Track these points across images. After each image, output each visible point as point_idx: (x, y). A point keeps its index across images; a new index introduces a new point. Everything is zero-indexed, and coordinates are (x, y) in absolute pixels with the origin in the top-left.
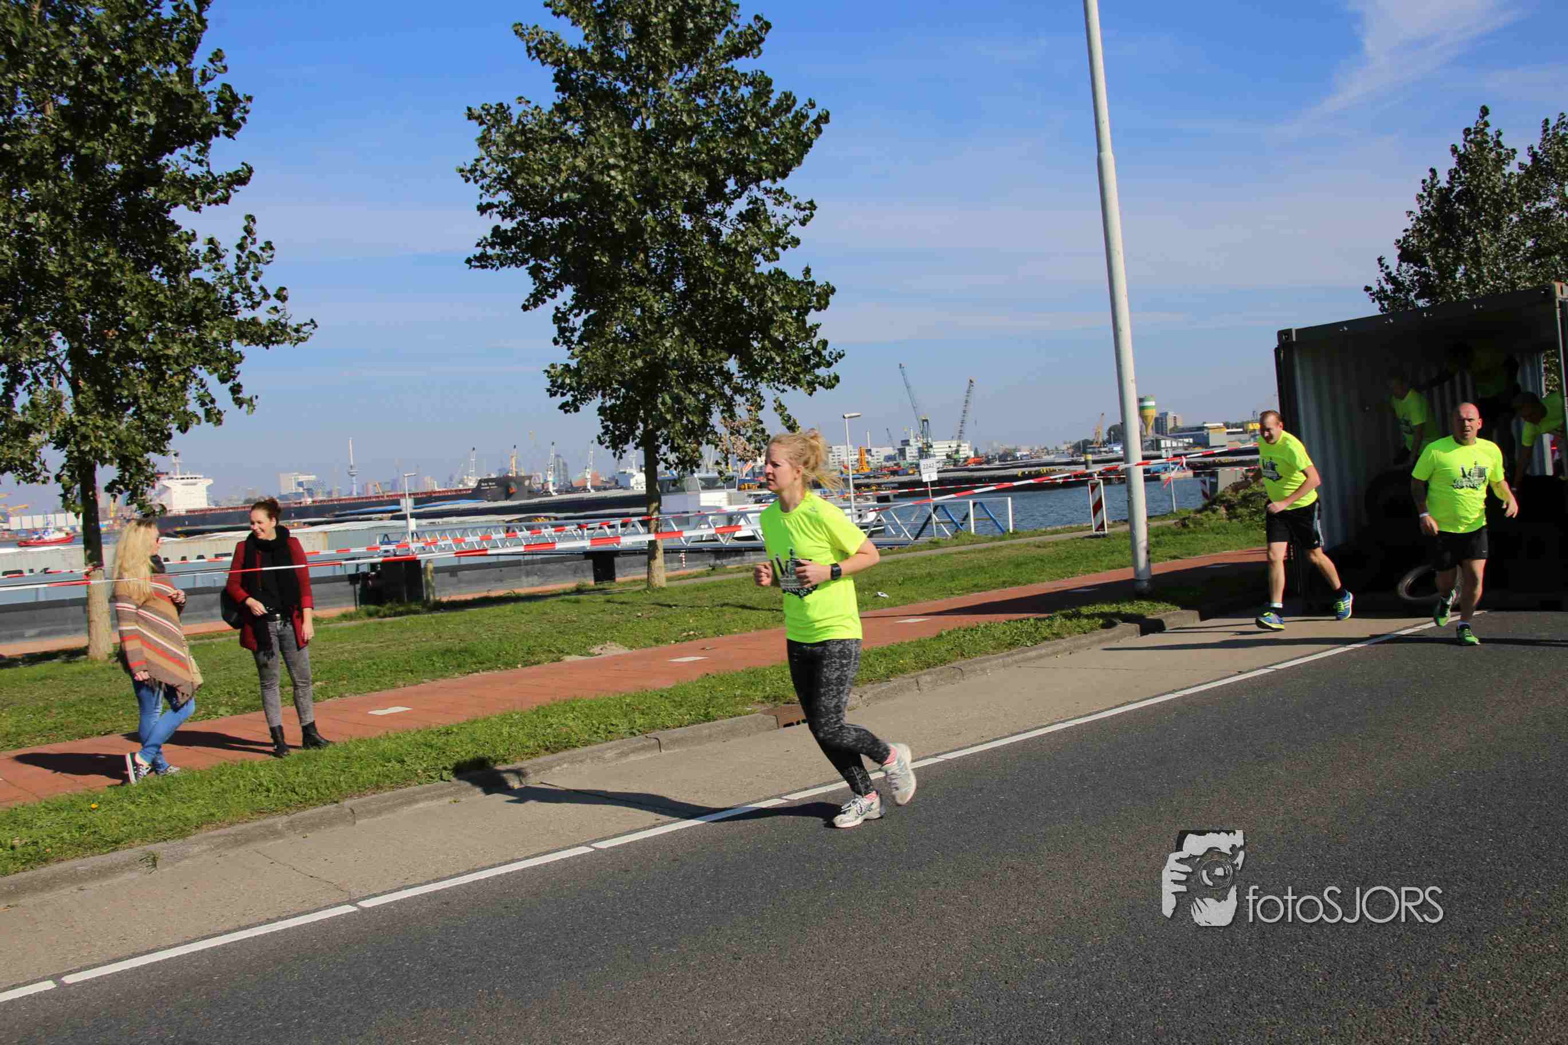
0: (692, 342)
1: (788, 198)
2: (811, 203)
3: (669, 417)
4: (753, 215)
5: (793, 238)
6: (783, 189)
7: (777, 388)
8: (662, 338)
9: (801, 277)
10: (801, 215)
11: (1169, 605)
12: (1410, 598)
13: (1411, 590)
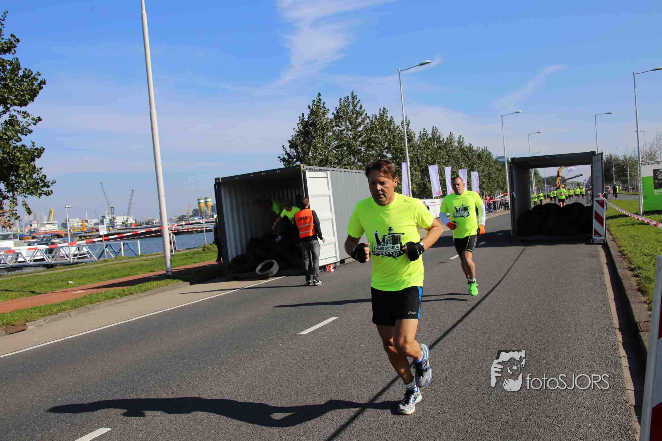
1: (28, 115)
2: (39, 118)
4: (11, 123)
5: (30, 131)
6: (26, 111)
7: (25, 196)
11: (178, 281)
12: (260, 273)
13: (261, 270)
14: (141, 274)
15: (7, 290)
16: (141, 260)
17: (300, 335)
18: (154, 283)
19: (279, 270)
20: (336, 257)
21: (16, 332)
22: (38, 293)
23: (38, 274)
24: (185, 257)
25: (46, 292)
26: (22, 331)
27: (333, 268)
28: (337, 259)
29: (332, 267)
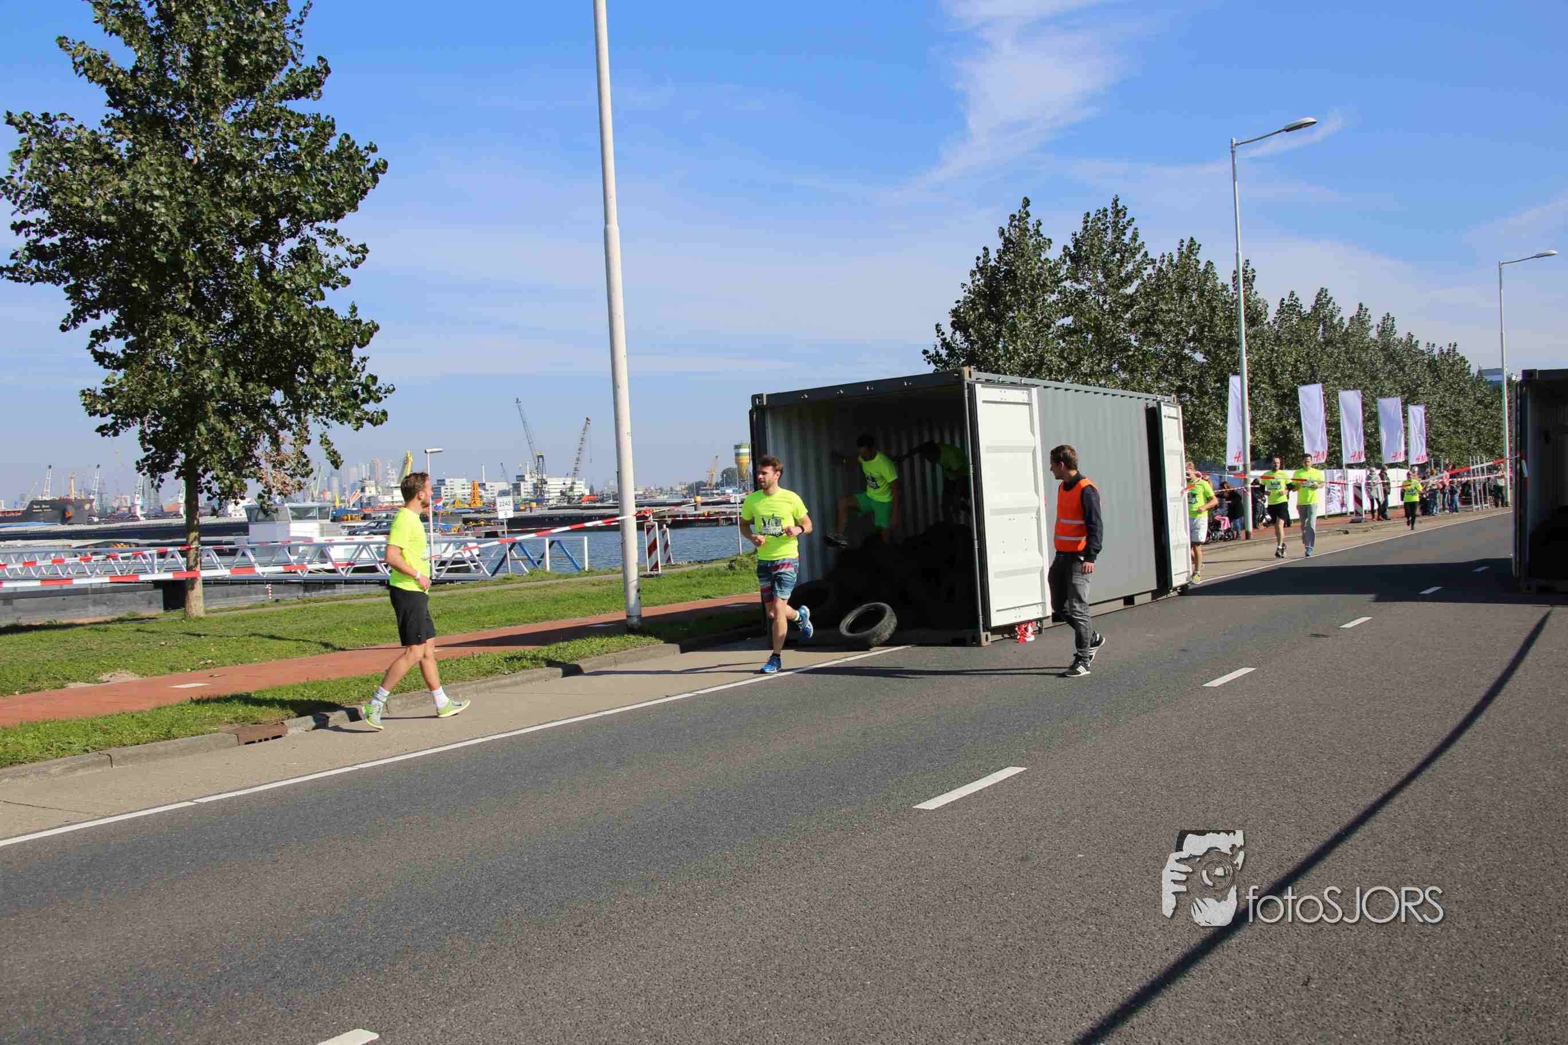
0: (232, 374)
1: (341, 240)
2: (363, 246)
3: (206, 448)
4: (302, 255)
5: (343, 278)
6: (336, 231)
7: (325, 424)
8: (202, 369)
9: (348, 316)
10: (354, 257)
11: (653, 639)
12: (849, 634)
13: (852, 628)
14: (576, 616)
15: (272, 637)
16: (584, 583)
17: (920, 811)
18: (596, 642)
19: (899, 628)
20: (1043, 603)
21: (260, 741)
22: (337, 646)
23: (352, 602)
24: (685, 581)
25: (356, 648)
26: (274, 738)
27: (1034, 633)
28: (1044, 609)
29: (1030, 629)
